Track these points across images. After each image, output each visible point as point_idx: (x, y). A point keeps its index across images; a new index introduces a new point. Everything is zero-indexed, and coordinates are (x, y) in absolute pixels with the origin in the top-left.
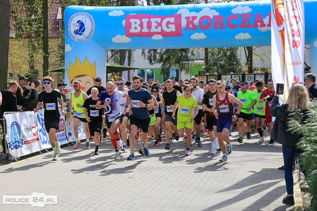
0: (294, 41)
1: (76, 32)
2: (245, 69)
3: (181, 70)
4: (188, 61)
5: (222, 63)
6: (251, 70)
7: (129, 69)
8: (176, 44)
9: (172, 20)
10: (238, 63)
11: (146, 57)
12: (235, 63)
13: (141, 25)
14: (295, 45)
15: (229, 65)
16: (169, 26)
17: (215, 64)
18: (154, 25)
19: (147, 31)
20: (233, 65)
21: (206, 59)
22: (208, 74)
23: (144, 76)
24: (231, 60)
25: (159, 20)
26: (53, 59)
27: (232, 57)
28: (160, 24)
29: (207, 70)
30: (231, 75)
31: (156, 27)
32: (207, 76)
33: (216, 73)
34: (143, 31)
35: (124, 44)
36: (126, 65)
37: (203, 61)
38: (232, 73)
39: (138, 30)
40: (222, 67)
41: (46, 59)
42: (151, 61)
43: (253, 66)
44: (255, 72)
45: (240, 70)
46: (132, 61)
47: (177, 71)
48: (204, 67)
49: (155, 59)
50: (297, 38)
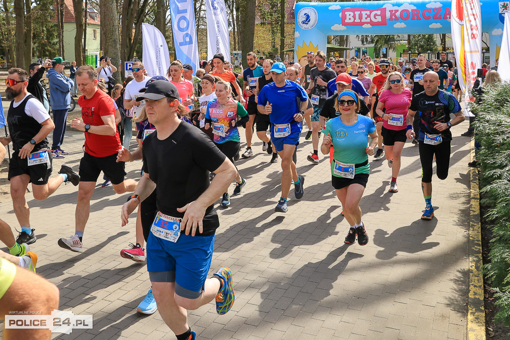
0: (472, 34)
1: (304, 23)
2: (440, 48)
3: (390, 49)
4: (394, 41)
5: (422, 43)
6: (444, 49)
7: (346, 49)
8: (383, 31)
9: (379, 13)
10: (434, 43)
11: (360, 39)
12: (432, 43)
13: (354, 17)
14: (473, 36)
15: (428, 45)
16: (377, 17)
17: (416, 44)
18: (364, 16)
19: (359, 21)
20: (431, 45)
21: (409, 43)
22: (410, 52)
23: (360, 52)
24: (428, 41)
25: (368, 13)
26: (287, 41)
27: (430, 39)
28: (369, 16)
29: (410, 49)
30: (429, 53)
31: (366, 18)
32: (409, 54)
33: (417, 52)
34: (356, 21)
35: (341, 31)
36: (345, 47)
37: (407, 42)
38: (429, 52)
39: (352, 20)
40: (422, 46)
41: (282, 41)
42: (363, 42)
43: (446, 46)
44: (447, 51)
45: (436, 50)
46: (348, 43)
47: (386, 49)
48: (407, 46)
49: (367, 40)
50: (475, 32)
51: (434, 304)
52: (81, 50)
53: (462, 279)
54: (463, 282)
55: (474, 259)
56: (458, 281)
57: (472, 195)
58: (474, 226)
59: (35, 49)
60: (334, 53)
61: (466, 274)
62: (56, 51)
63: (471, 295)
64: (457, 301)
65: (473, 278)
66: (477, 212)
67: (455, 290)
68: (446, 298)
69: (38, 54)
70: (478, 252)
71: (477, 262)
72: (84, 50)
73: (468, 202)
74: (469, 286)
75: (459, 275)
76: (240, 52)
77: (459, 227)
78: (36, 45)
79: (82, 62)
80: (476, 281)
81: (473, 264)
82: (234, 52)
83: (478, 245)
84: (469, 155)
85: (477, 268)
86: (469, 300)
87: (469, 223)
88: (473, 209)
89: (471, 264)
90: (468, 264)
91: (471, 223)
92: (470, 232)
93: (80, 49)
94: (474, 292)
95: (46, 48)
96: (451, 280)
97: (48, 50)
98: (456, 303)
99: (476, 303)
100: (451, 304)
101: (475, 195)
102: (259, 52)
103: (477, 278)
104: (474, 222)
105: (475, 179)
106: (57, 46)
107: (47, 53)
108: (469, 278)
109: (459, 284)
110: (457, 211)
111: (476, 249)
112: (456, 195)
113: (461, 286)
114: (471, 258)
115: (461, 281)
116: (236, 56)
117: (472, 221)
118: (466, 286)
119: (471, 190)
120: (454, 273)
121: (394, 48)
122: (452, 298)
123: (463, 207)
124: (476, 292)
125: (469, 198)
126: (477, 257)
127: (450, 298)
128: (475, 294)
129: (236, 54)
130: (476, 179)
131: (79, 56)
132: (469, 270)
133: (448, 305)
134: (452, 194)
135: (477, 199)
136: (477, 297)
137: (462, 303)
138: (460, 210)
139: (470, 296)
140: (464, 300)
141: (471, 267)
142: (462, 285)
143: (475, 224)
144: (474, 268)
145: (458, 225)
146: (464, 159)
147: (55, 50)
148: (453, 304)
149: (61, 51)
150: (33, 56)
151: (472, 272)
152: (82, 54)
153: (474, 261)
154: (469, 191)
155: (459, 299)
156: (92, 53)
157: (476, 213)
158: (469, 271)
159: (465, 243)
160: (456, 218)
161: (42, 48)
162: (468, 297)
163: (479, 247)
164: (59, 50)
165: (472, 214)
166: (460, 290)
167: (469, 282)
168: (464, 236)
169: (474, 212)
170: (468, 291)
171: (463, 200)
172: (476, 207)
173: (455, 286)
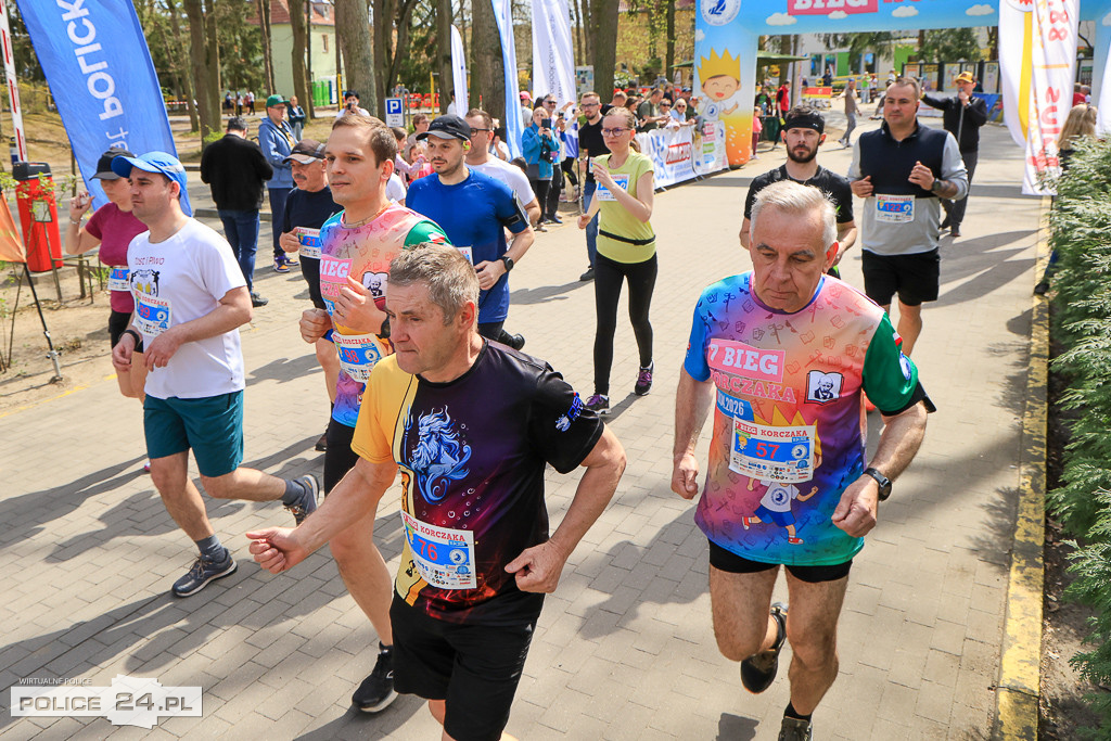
1: (713, 12)
2: (985, 52)
3: (880, 54)
4: (889, 40)
5: (948, 43)
6: (994, 55)
7: (794, 60)
17: (935, 46)
20: (966, 46)
21: (921, 38)
22: (922, 61)
23: (820, 62)
24: (962, 40)
26: (679, 45)
27: (965, 35)
29: (922, 55)
30: (961, 63)
32: (920, 66)
33: (936, 60)
35: (785, 26)
36: (791, 56)
37: (916, 41)
38: (962, 60)
40: (947, 50)
41: (670, 46)
42: (827, 44)
45: (977, 55)
46: (799, 48)
47: (874, 55)
48: (917, 49)
49: (835, 41)
51: (946, 547)
52: (304, 75)
53: (1003, 506)
54: (1006, 512)
55: (1030, 470)
56: (995, 508)
57: (1032, 348)
58: (1034, 408)
59: (224, 75)
60: (769, 68)
61: (1012, 496)
62: (261, 78)
63: (1019, 536)
64: (991, 545)
65: (1026, 505)
66: (1043, 382)
67: (988, 524)
68: (970, 539)
69: (229, 83)
70: (1039, 458)
71: (1036, 476)
72: (309, 73)
73: (1025, 362)
74: (1016, 519)
75: (998, 498)
76: (590, 68)
77: (1003, 410)
78: (226, 67)
79: (307, 97)
80: (1031, 512)
81: (1027, 480)
82: (580, 68)
83: (1040, 444)
84: (1031, 270)
85: (1035, 487)
86: (1015, 545)
87: (1024, 402)
88: (1033, 376)
89: (1022, 480)
90: (1018, 478)
91: (1028, 402)
92: (1026, 421)
93: (302, 73)
94: (1026, 531)
95: (243, 72)
96: (983, 506)
97: (246, 76)
98: (989, 548)
99: (1028, 551)
100: (979, 549)
101: (1040, 350)
102: (624, 67)
103: (1032, 506)
104: (1036, 402)
105: (1041, 318)
106: (262, 68)
107: (245, 81)
108: (1017, 505)
109: (997, 515)
110: (1001, 379)
111: (1035, 451)
112: (1002, 348)
113: (1000, 519)
114: (1023, 469)
115: (1001, 509)
116: (582, 76)
117: (1032, 400)
118: (1010, 519)
119: (1033, 340)
120: (987, 494)
121: (889, 55)
122: (983, 539)
123: (1014, 372)
124: (1030, 530)
125: (1027, 356)
126: (1037, 466)
127: (978, 539)
128: (1028, 534)
129: (582, 72)
130: (1044, 318)
131: (302, 85)
132: (1018, 489)
133: (974, 551)
134: (994, 345)
135: (1044, 357)
136: (1031, 539)
137: (1000, 548)
138: (1009, 378)
139: (1017, 538)
140: (1004, 544)
141: (1023, 484)
142: (1003, 517)
143: (1037, 406)
144: (1027, 487)
145: (1003, 406)
146: (1021, 278)
147: (257, 74)
148: (984, 549)
149: (269, 76)
150: (222, 87)
151: (1024, 495)
152: (305, 82)
153: (1029, 473)
154: (1027, 342)
155: (996, 541)
156: (322, 77)
157: (1039, 385)
158: (1019, 492)
159: (1012, 440)
160: (998, 392)
161: (236, 72)
162: (1013, 539)
163: (1040, 449)
164: (265, 76)
165: (1031, 386)
166: (1000, 526)
167: (1017, 512)
168: (1014, 427)
169: (1036, 381)
170: (1014, 528)
171: (1015, 357)
172: (1040, 373)
173: (989, 519)
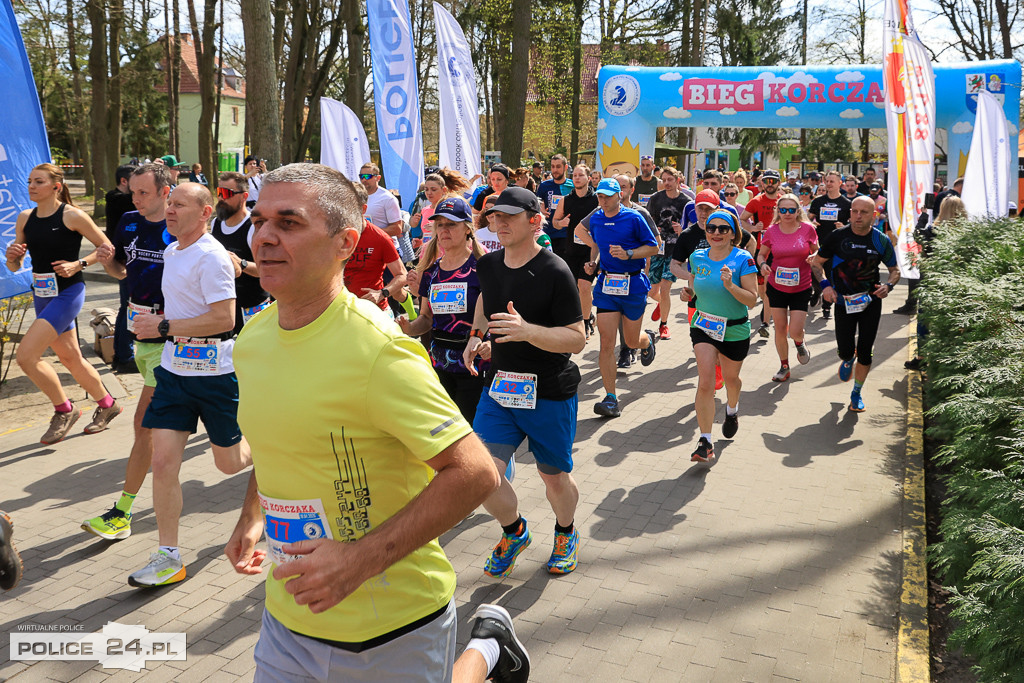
0: (919, 130)
1: (614, 103)
2: (858, 154)
3: (767, 153)
4: (776, 140)
5: (826, 145)
6: (866, 157)
7: (690, 153)
8: (757, 122)
9: (750, 88)
10: (848, 145)
11: (714, 135)
12: (844, 146)
13: (706, 94)
14: (921, 135)
15: (836, 149)
16: (746, 96)
17: (815, 147)
18: (724, 94)
19: (714, 102)
20: (841, 148)
21: (803, 139)
22: (804, 160)
23: (713, 158)
24: (837, 142)
25: (731, 87)
26: (583, 135)
27: (840, 138)
28: (732, 94)
29: (804, 154)
30: (838, 163)
31: (727, 98)
32: (803, 163)
33: (816, 160)
34: (708, 102)
35: (681, 120)
36: (687, 149)
37: (799, 142)
38: (838, 160)
39: (702, 101)
40: (825, 151)
41: (575, 135)
42: (720, 141)
43: (870, 151)
44: (871, 161)
45: (851, 157)
46: (694, 142)
47: (762, 153)
48: (799, 149)
49: (727, 138)
50: (923, 126)
51: (837, 613)
52: (210, 144)
53: (889, 569)
54: (892, 575)
55: (912, 534)
56: (882, 572)
57: (910, 419)
58: (913, 475)
59: (126, 141)
60: (667, 159)
61: (897, 560)
62: (164, 145)
63: (905, 599)
64: (879, 609)
65: (909, 568)
66: (919, 450)
67: (877, 588)
68: (860, 603)
69: (131, 149)
70: (919, 522)
71: (916, 540)
72: (216, 144)
73: (903, 432)
74: (901, 582)
75: (885, 562)
76: (498, 153)
77: (885, 477)
78: (128, 133)
79: (211, 166)
80: (915, 574)
81: (910, 543)
82: (487, 153)
83: (919, 509)
84: (905, 348)
85: (917, 550)
86: (902, 607)
87: (903, 469)
88: (911, 445)
89: (905, 544)
90: (901, 543)
91: (907, 469)
92: (906, 486)
93: (208, 142)
94: (911, 594)
95: (146, 139)
96: (870, 571)
97: (150, 144)
98: (877, 611)
99: (913, 613)
100: (869, 613)
101: (916, 420)
102: (531, 154)
103: (916, 568)
104: (913, 469)
105: (915, 391)
106: (167, 136)
107: (148, 148)
108: (901, 568)
109: (884, 579)
110: (882, 448)
111: (916, 516)
112: (882, 419)
113: (887, 583)
114: (906, 533)
115: (888, 573)
116: (490, 161)
117: (911, 467)
118: (896, 582)
119: (909, 411)
120: (875, 559)
121: (775, 153)
122: (872, 603)
123: (893, 441)
124: (914, 592)
125: (905, 426)
126: (917, 530)
127: (867, 603)
128: (913, 596)
129: (490, 157)
130: (918, 391)
131: (207, 155)
132: (902, 553)
133: (864, 616)
134: (874, 417)
135: (919, 427)
136: (916, 601)
137: (888, 612)
138: (888, 446)
139: (903, 601)
140: (892, 607)
141: (906, 548)
142: (889, 581)
143: (915, 472)
144: (910, 549)
145: (885, 473)
146: (898, 355)
147: (162, 142)
148: (873, 613)
149: (173, 146)
150: (123, 152)
151: (907, 558)
152: (211, 151)
153: (911, 537)
154: (904, 413)
155: (884, 604)
156: (229, 149)
157: (916, 452)
158: (903, 556)
159: (895, 506)
160: (880, 460)
161: (139, 139)
162: (899, 602)
163: (920, 514)
164: (169, 143)
165: (909, 453)
166: (886, 590)
167: (901, 575)
168: (895, 493)
169: (913, 449)
170: (900, 591)
171: (894, 427)
172: (917, 441)
173: (877, 583)
